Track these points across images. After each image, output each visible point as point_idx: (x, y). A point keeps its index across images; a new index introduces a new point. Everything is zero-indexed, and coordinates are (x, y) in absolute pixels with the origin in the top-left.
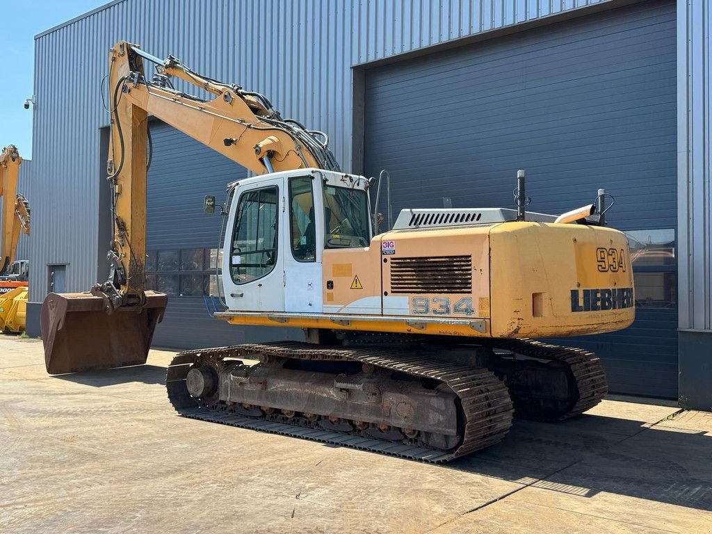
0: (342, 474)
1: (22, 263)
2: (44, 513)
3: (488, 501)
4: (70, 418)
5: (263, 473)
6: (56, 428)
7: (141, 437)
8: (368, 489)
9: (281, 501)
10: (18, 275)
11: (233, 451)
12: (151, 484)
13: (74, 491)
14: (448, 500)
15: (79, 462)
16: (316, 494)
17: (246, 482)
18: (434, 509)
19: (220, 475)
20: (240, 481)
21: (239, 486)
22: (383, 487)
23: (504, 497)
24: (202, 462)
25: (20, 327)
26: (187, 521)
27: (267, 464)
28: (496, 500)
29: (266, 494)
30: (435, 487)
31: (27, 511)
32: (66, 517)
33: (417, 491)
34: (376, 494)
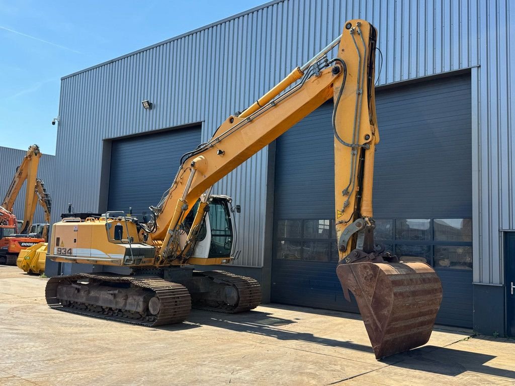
0: (258, 363)
1: (38, 225)
2: (90, 377)
3: (343, 379)
4: (88, 328)
5: (212, 361)
6: (82, 333)
7: (135, 340)
8: (273, 371)
9: (222, 375)
10: (36, 234)
11: (192, 349)
12: (146, 364)
13: (103, 366)
14: (319, 378)
15: (102, 352)
16: (243, 372)
17: (202, 365)
18: (311, 382)
19: (186, 361)
20: (198, 365)
21: (198, 367)
22: (281, 370)
23: (352, 378)
24: (174, 354)
25: (40, 270)
26: (171, 383)
27: (213, 356)
28: (347, 379)
29: (213, 371)
30: (312, 371)
31: (79, 375)
32: (102, 379)
33: (301, 373)
34: (277, 374)
